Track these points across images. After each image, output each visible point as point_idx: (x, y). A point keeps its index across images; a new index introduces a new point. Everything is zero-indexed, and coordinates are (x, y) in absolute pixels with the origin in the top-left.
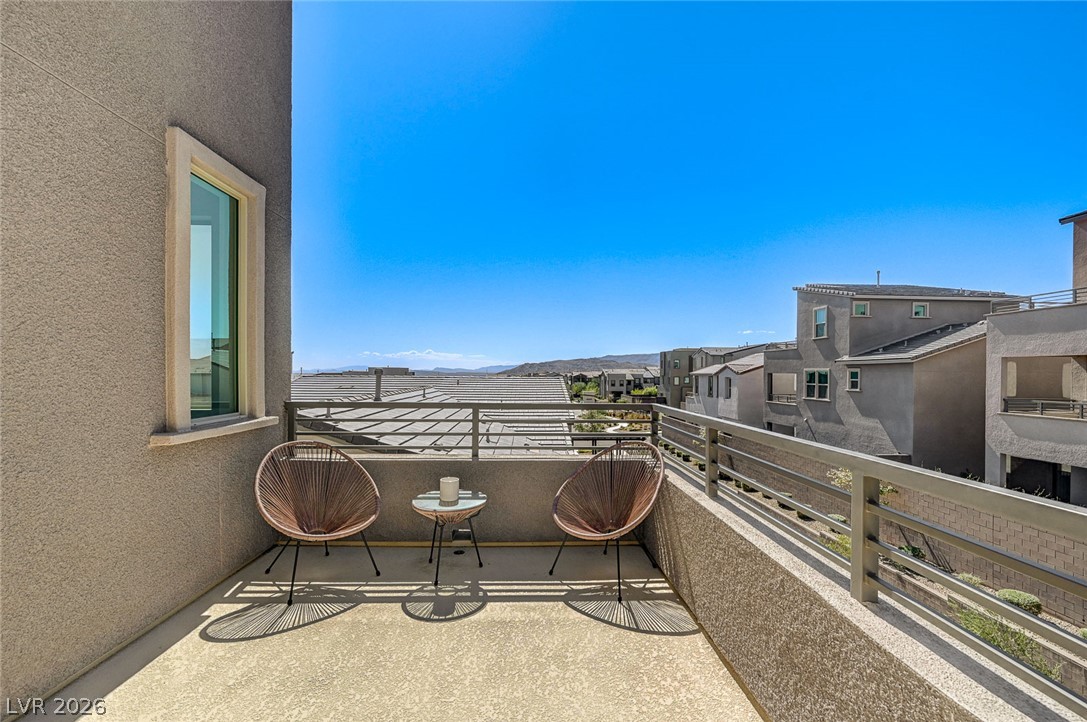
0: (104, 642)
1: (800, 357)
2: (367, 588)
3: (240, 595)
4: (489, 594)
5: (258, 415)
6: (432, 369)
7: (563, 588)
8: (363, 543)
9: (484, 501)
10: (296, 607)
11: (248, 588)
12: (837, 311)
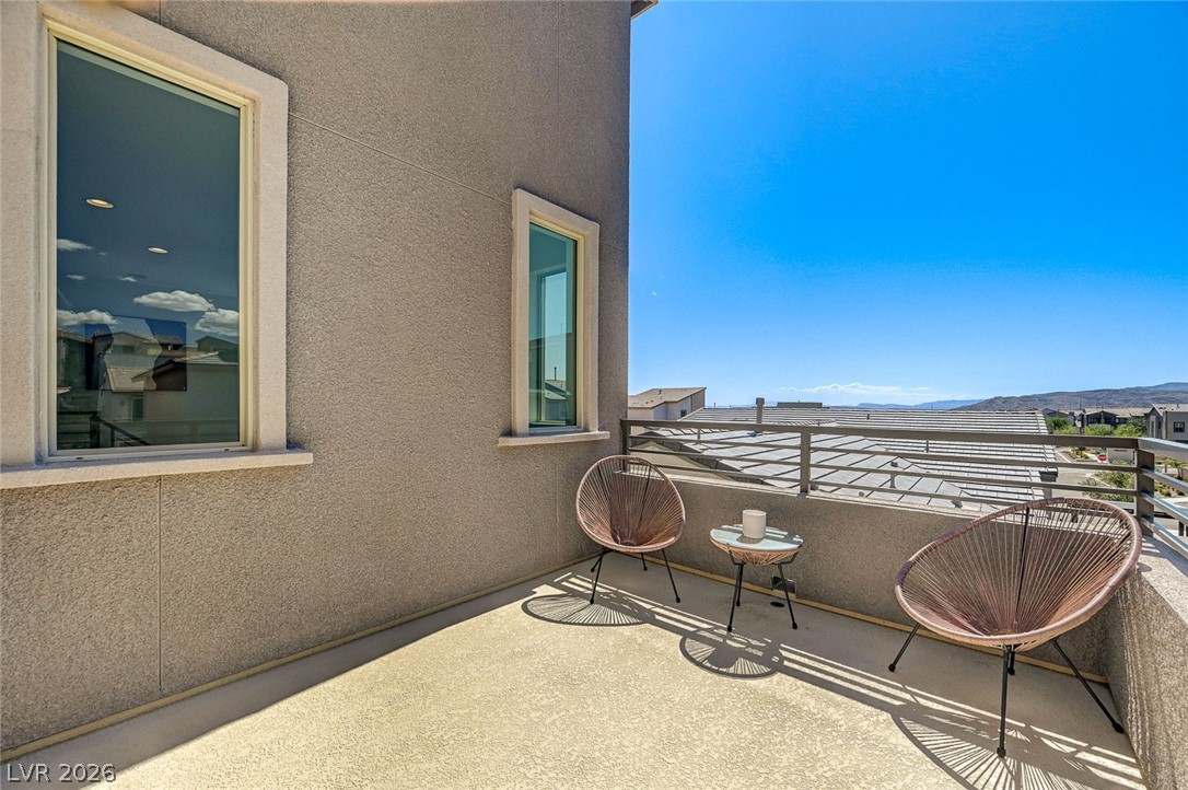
0: (464, 587)
2: (661, 611)
3: (564, 583)
4: (786, 663)
5: (591, 429)
6: (856, 405)
7: (902, 695)
8: (664, 563)
9: (796, 546)
10: (595, 606)
11: (573, 580)
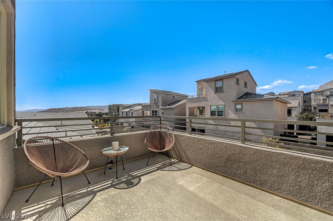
1: (150, 107)
2: (91, 189)
7: (154, 167)
12: (159, 96)
